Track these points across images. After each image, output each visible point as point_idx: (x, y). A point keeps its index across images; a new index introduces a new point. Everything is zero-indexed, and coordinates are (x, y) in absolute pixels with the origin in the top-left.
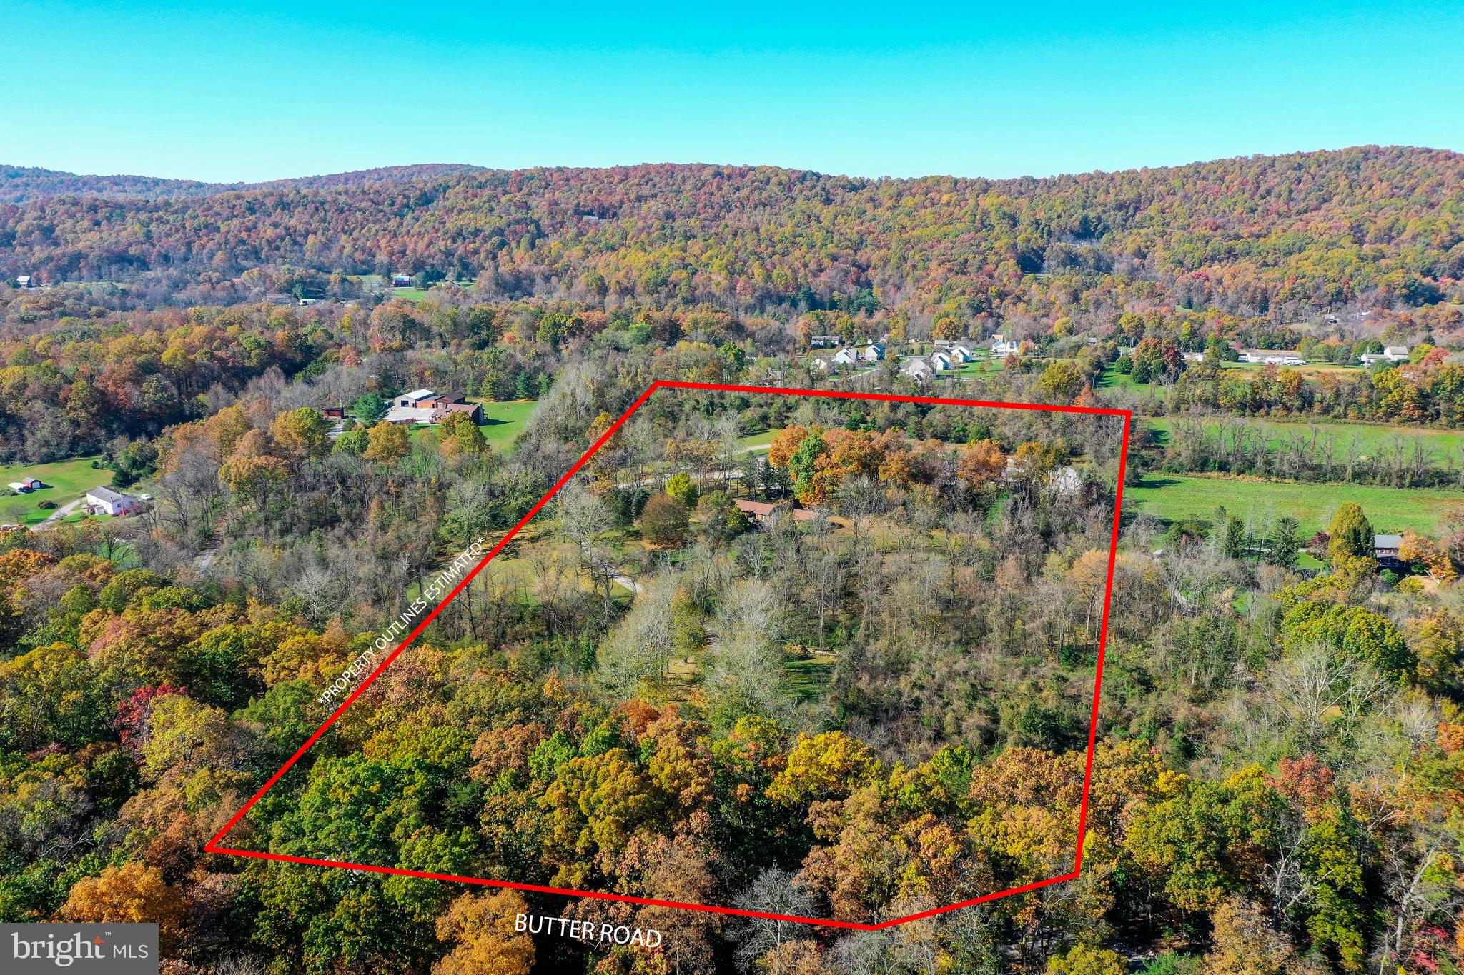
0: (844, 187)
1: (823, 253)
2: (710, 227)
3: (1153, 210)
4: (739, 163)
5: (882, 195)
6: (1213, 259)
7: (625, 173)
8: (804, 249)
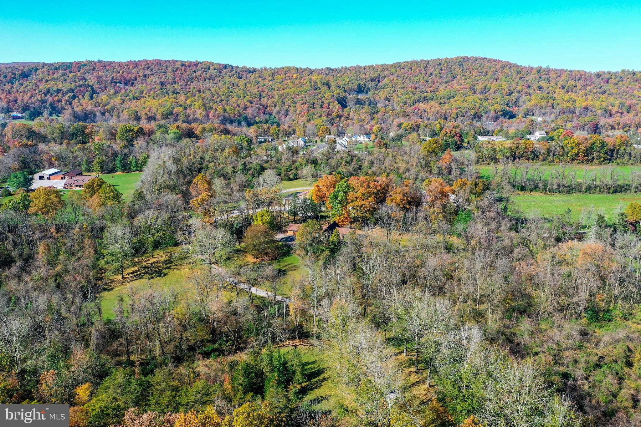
0: (246, 71)
1: (245, 100)
2: (185, 88)
3: (387, 81)
4: (193, 60)
5: (264, 74)
6: (419, 101)
7: (136, 64)
8: (236, 98)
